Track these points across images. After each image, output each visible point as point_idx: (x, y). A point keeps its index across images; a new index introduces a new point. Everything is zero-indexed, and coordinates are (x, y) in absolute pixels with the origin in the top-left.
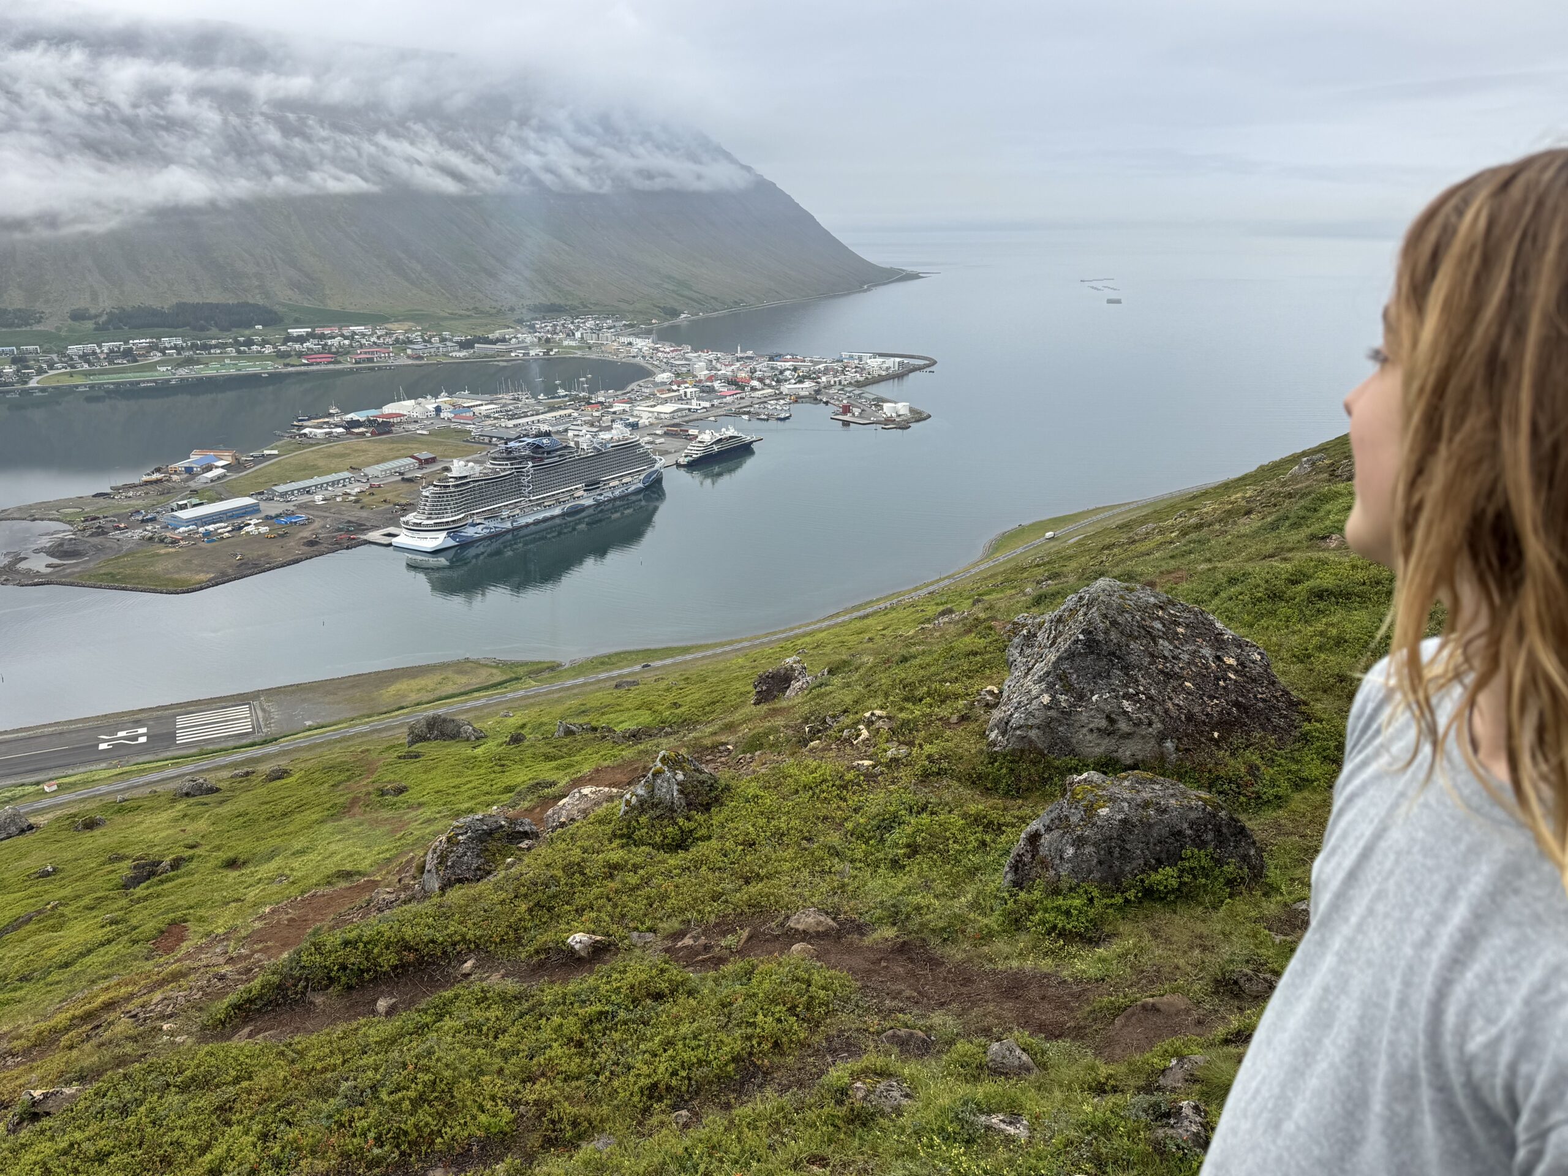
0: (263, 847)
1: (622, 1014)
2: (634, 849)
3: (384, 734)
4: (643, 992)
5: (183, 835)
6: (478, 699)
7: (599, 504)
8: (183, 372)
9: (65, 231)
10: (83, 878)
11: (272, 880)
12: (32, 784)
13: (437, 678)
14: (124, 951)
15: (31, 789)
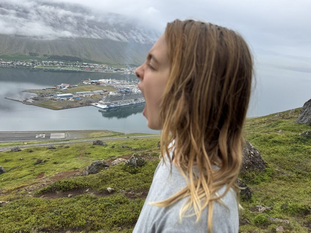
0: (62, 161)
1: (113, 205)
2: (125, 172)
3: (89, 142)
4: (118, 202)
5: (47, 156)
6: (108, 138)
7: (136, 104)
8: (62, 68)
9: (44, 39)
10: (27, 161)
11: (62, 167)
12: (22, 142)
13: (101, 133)
14: (32, 177)
15: (22, 143)
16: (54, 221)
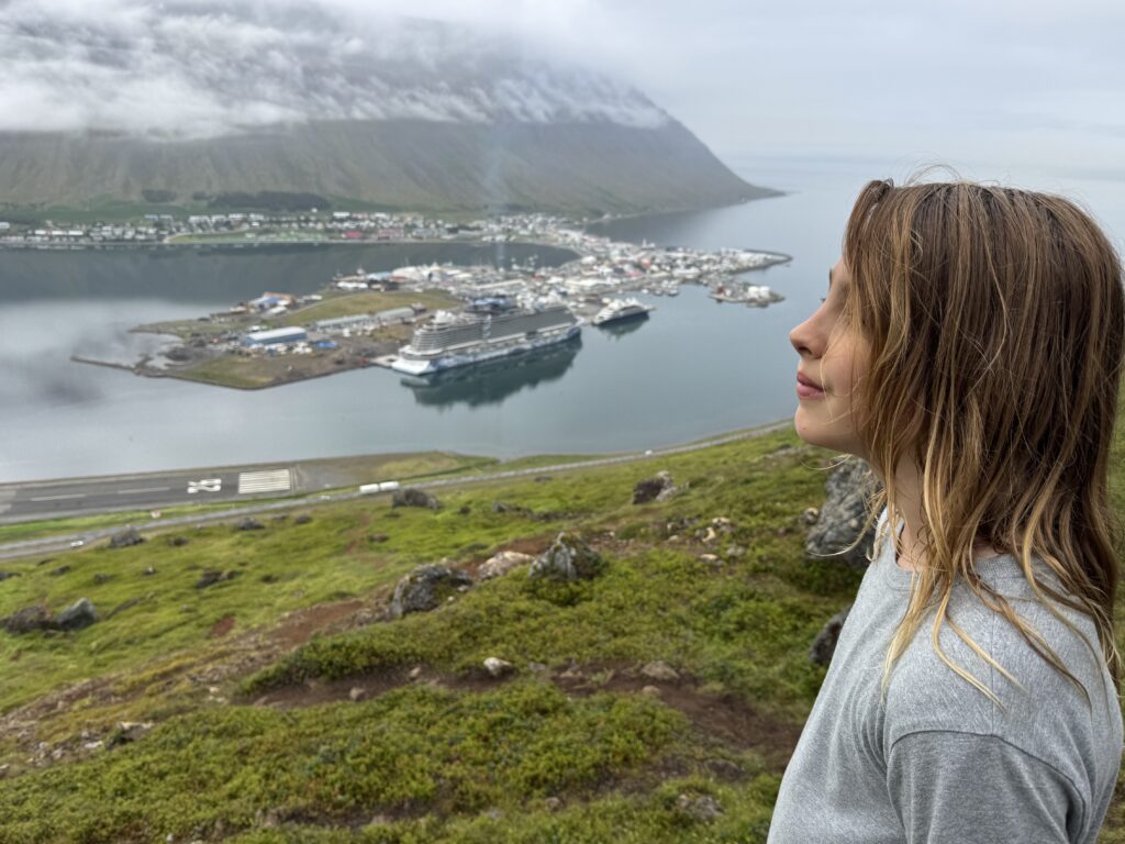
0: (289, 570)
1: (517, 722)
2: (537, 602)
4: (534, 707)
5: (237, 556)
6: (440, 480)
7: (535, 349)
8: (263, 239)
10: (171, 578)
11: (292, 594)
12: (144, 511)
13: (417, 462)
14: (193, 632)
15: (143, 514)
16: (326, 784)
